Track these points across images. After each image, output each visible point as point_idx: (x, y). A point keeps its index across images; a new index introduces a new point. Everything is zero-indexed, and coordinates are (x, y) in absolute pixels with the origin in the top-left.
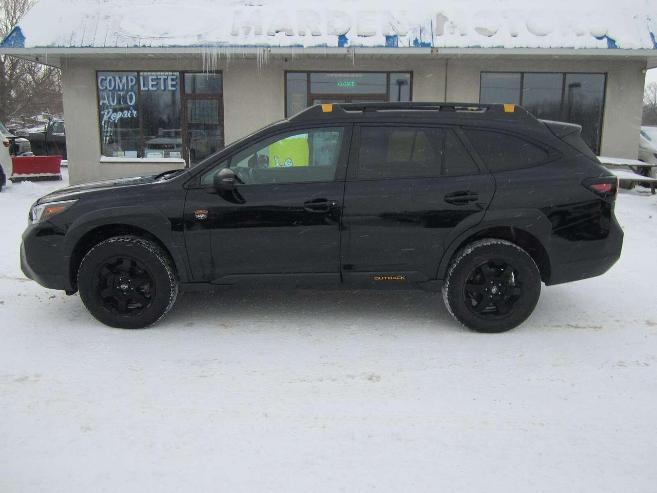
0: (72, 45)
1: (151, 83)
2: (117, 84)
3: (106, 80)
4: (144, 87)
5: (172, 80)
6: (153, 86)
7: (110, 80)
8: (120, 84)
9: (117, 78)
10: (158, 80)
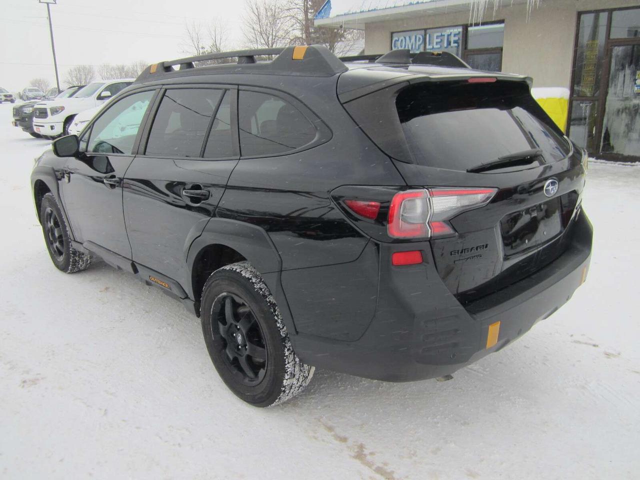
0: (362, 10)
1: (435, 41)
2: (407, 44)
3: (398, 40)
4: (429, 45)
5: (455, 35)
6: (437, 43)
7: (402, 40)
8: (409, 43)
9: (408, 38)
10: (443, 37)
